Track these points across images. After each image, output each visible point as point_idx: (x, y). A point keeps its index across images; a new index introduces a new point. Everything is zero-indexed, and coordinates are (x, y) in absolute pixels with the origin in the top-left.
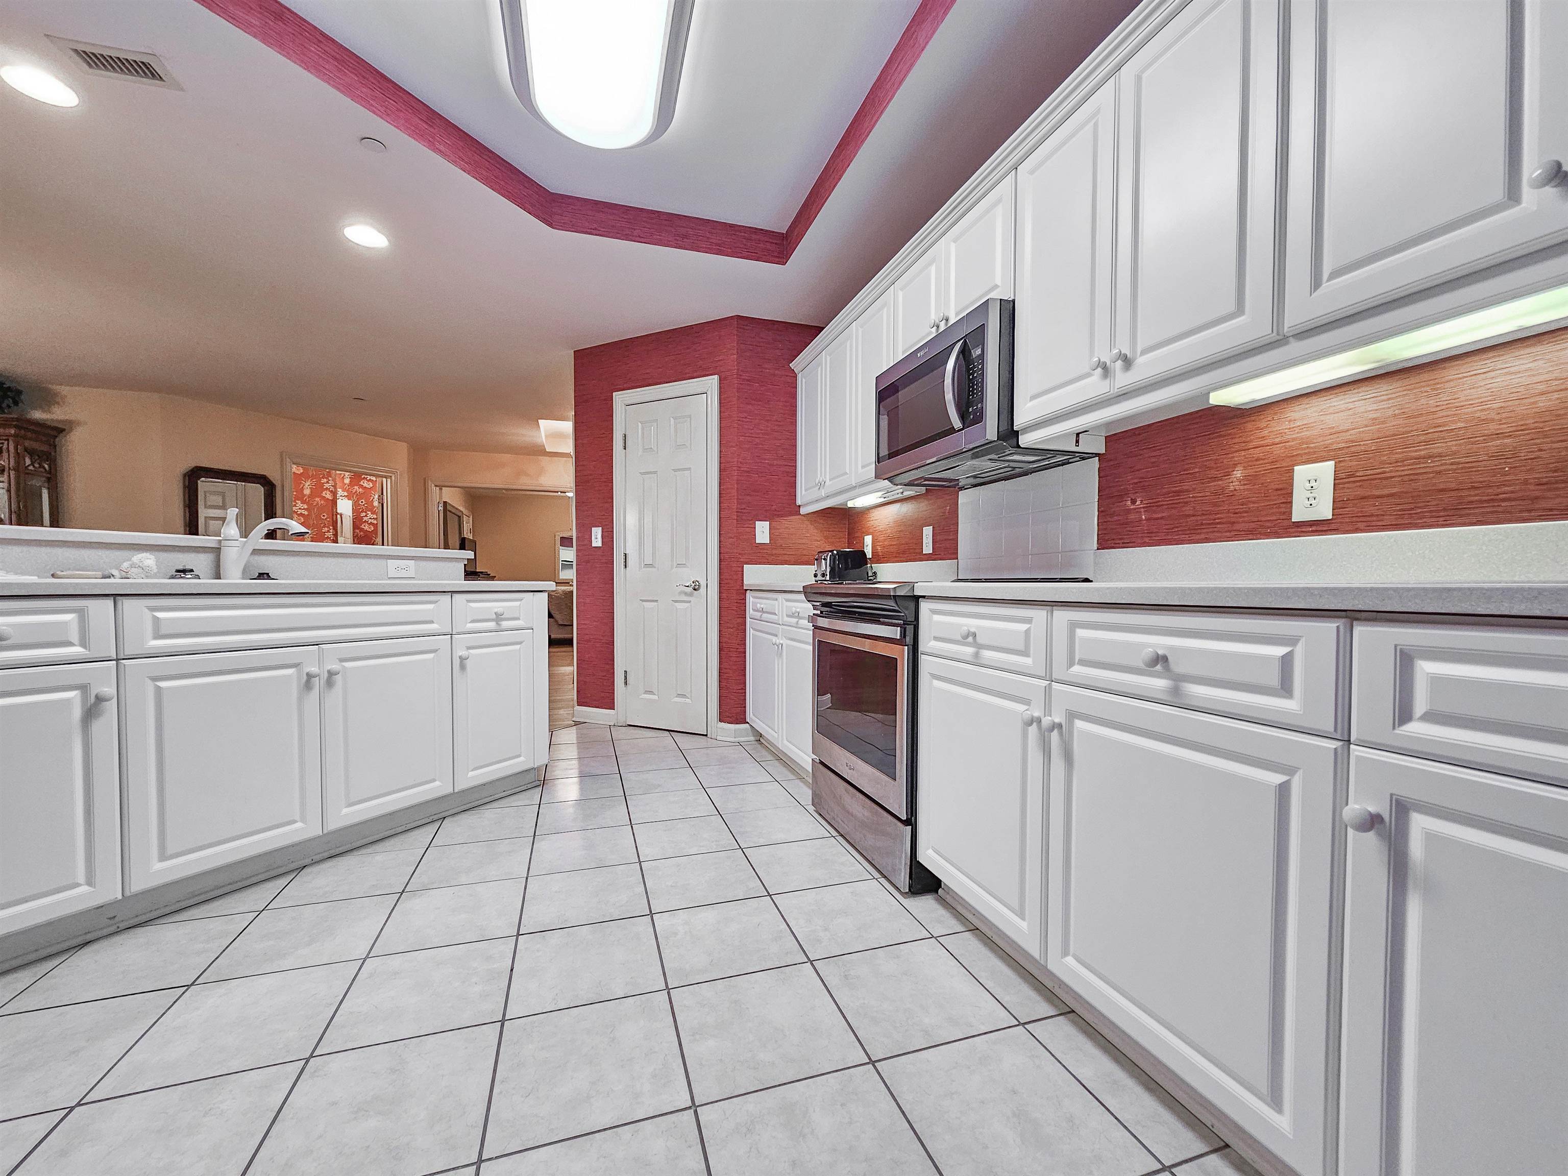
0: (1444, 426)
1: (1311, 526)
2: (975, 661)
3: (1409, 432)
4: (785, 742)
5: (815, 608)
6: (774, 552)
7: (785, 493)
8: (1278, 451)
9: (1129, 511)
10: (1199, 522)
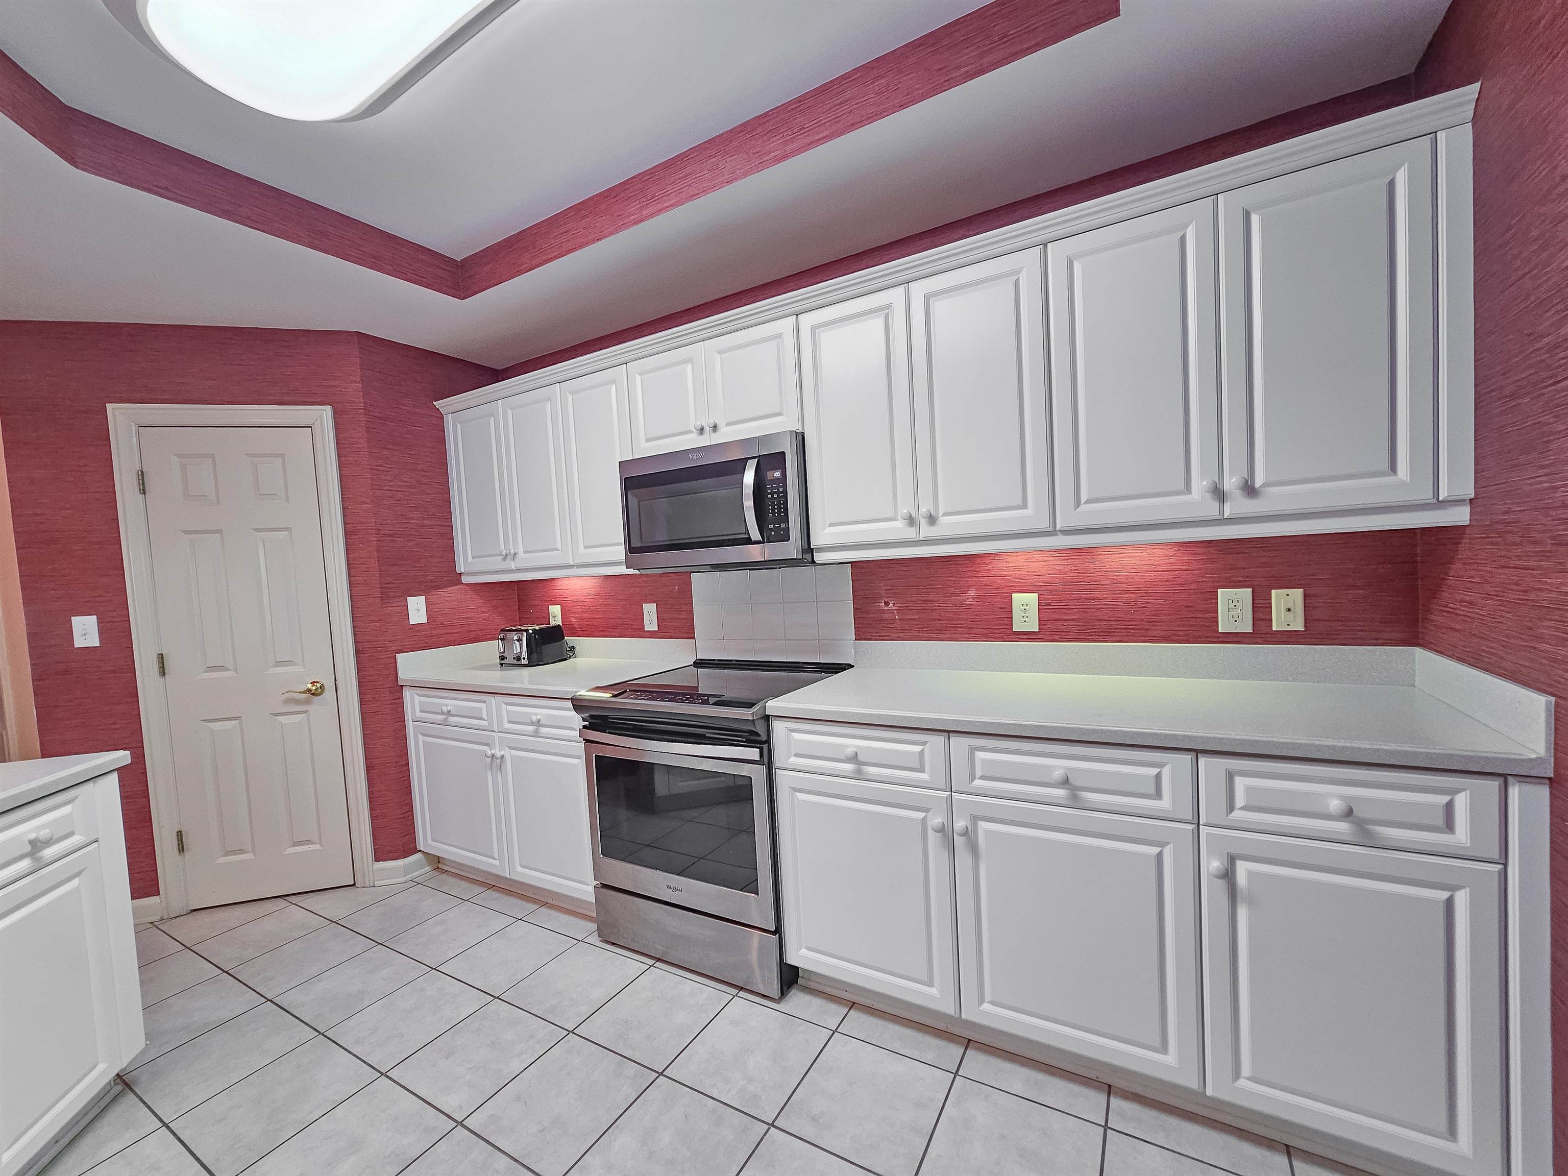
0: (1099, 581)
1: (1025, 635)
2: (858, 776)
3: (1081, 582)
4: (519, 869)
5: (584, 720)
6: (434, 632)
7: (442, 560)
8: (999, 581)
9: (883, 611)
10: (945, 625)
